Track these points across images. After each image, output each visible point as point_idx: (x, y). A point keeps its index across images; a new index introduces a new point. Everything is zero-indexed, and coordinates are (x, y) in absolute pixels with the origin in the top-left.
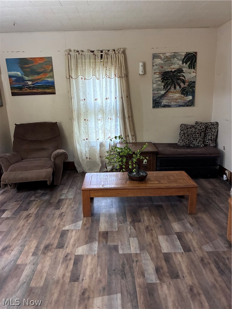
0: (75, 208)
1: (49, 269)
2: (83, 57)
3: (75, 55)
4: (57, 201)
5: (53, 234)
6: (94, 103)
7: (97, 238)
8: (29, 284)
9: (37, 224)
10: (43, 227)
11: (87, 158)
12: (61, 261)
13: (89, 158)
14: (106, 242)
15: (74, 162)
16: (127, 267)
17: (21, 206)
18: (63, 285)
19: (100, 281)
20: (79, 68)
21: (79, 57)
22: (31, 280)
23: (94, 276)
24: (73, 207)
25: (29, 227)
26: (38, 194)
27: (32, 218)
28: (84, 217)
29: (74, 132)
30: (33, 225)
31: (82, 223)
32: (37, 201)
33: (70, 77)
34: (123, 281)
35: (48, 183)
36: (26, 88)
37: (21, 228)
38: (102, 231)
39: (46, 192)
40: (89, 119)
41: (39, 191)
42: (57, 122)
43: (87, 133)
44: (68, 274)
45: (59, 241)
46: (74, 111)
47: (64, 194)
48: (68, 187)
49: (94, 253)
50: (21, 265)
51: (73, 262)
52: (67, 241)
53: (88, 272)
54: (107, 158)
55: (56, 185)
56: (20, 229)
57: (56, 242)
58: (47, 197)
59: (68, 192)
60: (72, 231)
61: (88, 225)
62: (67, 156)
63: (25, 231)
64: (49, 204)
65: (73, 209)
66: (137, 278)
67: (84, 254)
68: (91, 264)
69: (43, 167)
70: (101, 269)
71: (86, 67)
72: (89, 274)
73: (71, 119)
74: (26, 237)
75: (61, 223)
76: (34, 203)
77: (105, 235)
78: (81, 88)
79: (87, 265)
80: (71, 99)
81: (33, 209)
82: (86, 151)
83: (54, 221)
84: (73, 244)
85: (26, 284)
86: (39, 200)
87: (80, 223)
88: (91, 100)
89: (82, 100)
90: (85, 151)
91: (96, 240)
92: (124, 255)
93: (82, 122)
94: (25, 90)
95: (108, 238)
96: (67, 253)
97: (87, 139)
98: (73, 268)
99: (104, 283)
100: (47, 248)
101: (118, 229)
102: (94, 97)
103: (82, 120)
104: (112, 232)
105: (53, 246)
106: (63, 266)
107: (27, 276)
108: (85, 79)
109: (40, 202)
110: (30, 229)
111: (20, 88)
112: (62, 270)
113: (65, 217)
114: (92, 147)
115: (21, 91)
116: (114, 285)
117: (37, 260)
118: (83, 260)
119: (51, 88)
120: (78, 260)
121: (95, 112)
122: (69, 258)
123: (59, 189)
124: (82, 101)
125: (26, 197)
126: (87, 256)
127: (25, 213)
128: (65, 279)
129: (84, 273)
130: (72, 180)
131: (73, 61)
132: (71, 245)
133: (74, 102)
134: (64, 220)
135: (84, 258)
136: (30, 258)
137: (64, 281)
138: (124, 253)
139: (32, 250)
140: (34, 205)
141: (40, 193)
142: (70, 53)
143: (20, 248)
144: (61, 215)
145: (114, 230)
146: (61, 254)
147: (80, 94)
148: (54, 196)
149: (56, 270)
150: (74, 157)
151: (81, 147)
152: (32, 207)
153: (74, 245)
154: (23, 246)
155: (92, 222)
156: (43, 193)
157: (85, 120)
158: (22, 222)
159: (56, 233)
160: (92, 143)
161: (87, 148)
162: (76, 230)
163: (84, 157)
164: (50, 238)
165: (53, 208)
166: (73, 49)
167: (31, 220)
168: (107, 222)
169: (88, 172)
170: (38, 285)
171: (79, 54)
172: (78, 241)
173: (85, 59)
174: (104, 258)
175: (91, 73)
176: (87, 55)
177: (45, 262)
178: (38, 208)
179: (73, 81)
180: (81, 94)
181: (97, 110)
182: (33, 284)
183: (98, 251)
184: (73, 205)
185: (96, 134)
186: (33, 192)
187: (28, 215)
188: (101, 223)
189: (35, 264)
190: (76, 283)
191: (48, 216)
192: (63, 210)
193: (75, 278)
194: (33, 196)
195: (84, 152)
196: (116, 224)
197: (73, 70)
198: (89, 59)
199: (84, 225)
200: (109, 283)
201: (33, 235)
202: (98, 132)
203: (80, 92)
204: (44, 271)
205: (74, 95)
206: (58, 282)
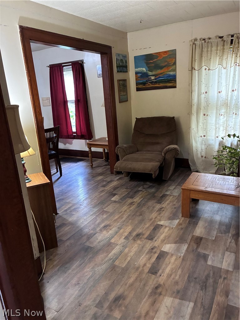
0: (176, 206)
1: (134, 255)
2: (210, 45)
3: (201, 44)
4: (161, 196)
5: (147, 225)
6: (218, 96)
7: (189, 241)
8: (114, 261)
9: (137, 212)
10: (141, 216)
11: (202, 157)
12: (146, 251)
13: (204, 156)
14: (197, 248)
15: (188, 159)
16: (211, 281)
17: (128, 194)
18: (141, 273)
19: (177, 283)
20: (203, 58)
21: (205, 46)
22: (117, 258)
23: (172, 277)
24: (175, 205)
25: (129, 213)
26: (146, 185)
27: (134, 206)
28: (182, 217)
29: (191, 128)
30: (133, 212)
31: (178, 222)
32: (143, 192)
33: (192, 69)
34: (201, 293)
35: (153, 176)
36: (149, 83)
37: (123, 212)
38: (197, 235)
39: (154, 185)
40: (209, 114)
41: (148, 183)
42: (174, 117)
43: (205, 129)
44: (149, 265)
45: (150, 233)
46: (194, 105)
47: (170, 190)
48: (176, 184)
49: (180, 254)
50: (114, 244)
51: (157, 256)
52: (158, 236)
53: (168, 270)
54: (216, 159)
55: (166, 180)
56: (121, 213)
57: (148, 233)
58: (153, 190)
59: (174, 188)
60: (166, 227)
61: (184, 226)
62: (178, 152)
63: (125, 216)
64: (153, 196)
65: (174, 206)
66: (219, 296)
67: (170, 252)
68: (174, 264)
69: (151, 160)
70: (182, 272)
71: (212, 56)
72: (168, 272)
73: (190, 113)
74: (124, 221)
75: (158, 217)
76: (140, 193)
77: (199, 240)
78: (204, 79)
79: (170, 263)
80: (192, 93)
81: (138, 198)
82: (202, 149)
83: (152, 214)
84: (162, 239)
85: (112, 260)
86: (145, 191)
87: (176, 222)
88: (213, 93)
89: (204, 93)
90: (200, 148)
91: (186, 242)
92: (213, 267)
93: (201, 117)
94: (148, 85)
95: (200, 245)
96: (154, 245)
97: (204, 136)
98: (155, 261)
99: (180, 287)
100: (138, 235)
101: (215, 237)
102: (218, 90)
103: (202, 115)
104: (207, 240)
105: (144, 236)
106: (147, 256)
107: (115, 254)
108: (209, 70)
109: (145, 193)
110: (129, 215)
111: (144, 84)
112: (144, 260)
113: (164, 212)
114: (209, 145)
115: (144, 87)
116: (189, 293)
117: (127, 243)
118: (166, 257)
119: (173, 81)
120: (162, 255)
121: (217, 106)
122: (154, 251)
123: (166, 185)
124: (203, 95)
125: (135, 186)
126: (172, 255)
127: (130, 200)
128: (145, 268)
129: (164, 270)
130: (182, 178)
131: (198, 51)
132: (160, 240)
133: (194, 96)
134: (162, 215)
135: (168, 257)
136: (122, 240)
137: (143, 270)
138: (213, 265)
139: (126, 234)
140: (140, 195)
141: (148, 185)
142: (195, 42)
143: (117, 229)
144: (160, 210)
145: (211, 238)
146: (149, 245)
147: (202, 86)
148: (160, 190)
149: (139, 258)
150: (189, 154)
151: (197, 144)
152: (137, 196)
153: (163, 241)
154: (120, 228)
155: (189, 223)
156: (151, 186)
157: (204, 115)
158: (125, 208)
159: (151, 224)
160: (210, 141)
161: (203, 146)
162: (170, 227)
163: (199, 156)
164: (143, 228)
165: (155, 201)
166: (199, 38)
167: (133, 207)
168: (205, 228)
169: (201, 172)
170: (120, 265)
171: (205, 42)
172: (168, 238)
173: (212, 47)
174: (188, 263)
175: (217, 62)
176: (214, 42)
177: (133, 247)
178: (142, 199)
179: (196, 73)
180: (204, 86)
181: (219, 104)
182: (117, 263)
183: (185, 254)
184: (175, 203)
185: (215, 131)
186: (142, 183)
187: (132, 203)
188: (198, 227)
189: (124, 247)
190: (153, 276)
191: (148, 208)
192: (163, 206)
193: (154, 271)
194: (142, 187)
195: (199, 150)
196: (215, 233)
197: (196, 60)
198: (216, 47)
199: (180, 224)
200: (186, 289)
201: (130, 221)
202: (218, 129)
203: (202, 85)
204: (129, 255)
205: (196, 88)
206: (138, 268)
